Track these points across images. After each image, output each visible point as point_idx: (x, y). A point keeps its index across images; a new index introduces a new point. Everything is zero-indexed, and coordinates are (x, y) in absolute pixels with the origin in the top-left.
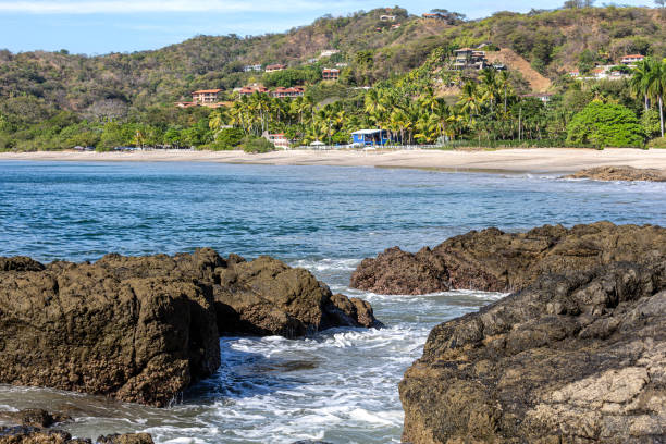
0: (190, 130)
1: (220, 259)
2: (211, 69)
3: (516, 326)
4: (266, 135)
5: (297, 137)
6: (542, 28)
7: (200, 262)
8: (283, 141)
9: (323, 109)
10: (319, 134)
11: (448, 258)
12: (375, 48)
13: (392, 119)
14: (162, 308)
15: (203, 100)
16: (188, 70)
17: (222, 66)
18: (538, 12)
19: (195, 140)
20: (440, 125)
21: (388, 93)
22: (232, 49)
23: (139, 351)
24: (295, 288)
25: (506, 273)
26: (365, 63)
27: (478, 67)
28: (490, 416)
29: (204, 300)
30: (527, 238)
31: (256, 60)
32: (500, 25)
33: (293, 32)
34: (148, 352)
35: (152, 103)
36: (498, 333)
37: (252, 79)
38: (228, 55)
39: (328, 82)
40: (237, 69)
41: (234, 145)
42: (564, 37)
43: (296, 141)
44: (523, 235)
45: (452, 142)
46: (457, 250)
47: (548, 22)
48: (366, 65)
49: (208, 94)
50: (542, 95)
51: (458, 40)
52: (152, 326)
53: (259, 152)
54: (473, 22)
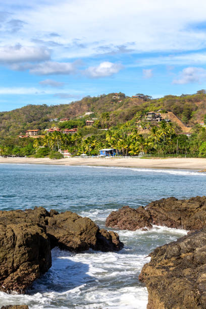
0: (24, 148)
1: (47, 212)
2: (34, 120)
3: (197, 249)
4: (60, 150)
5: (74, 152)
6: (187, 103)
7: (38, 214)
8: (68, 154)
9: (86, 139)
10: (84, 151)
11: (152, 211)
12: (110, 111)
13: (119, 144)
14: (27, 239)
15: (30, 134)
16: (24, 121)
17: (40, 119)
18: (185, 96)
19: (27, 153)
20: (140, 147)
21: (116, 132)
22: (44, 111)
23: (15, 261)
24: (84, 227)
25: (180, 219)
26: (105, 118)
27: (157, 120)
28: (195, 297)
29: (45, 235)
30: (189, 202)
31: (55, 116)
32: (167, 101)
33: (72, 104)
34: (20, 261)
35: (7, 136)
36: (188, 252)
37: (53, 125)
38: (42, 114)
39: (88, 127)
40: (46, 120)
41: (45, 156)
42: (197, 107)
43: (74, 154)
44: (187, 201)
45: (146, 155)
46: (156, 208)
47: (190, 100)
48: (106, 119)
49: (33, 132)
50: (187, 133)
51: (148, 108)
52: (22, 248)
53: (56, 158)
54: (155, 100)
